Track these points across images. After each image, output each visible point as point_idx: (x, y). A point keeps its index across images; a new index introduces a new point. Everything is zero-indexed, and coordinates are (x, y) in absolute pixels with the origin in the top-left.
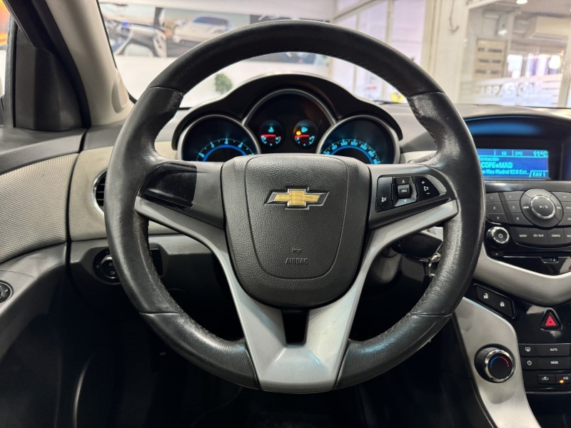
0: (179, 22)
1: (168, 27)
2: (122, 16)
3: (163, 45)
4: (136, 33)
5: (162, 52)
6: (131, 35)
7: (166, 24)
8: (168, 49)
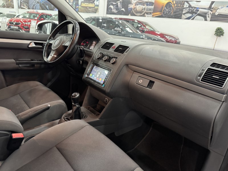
0: (220, 7)
1: (214, 9)
2: (198, 5)
3: (210, 16)
4: (201, 12)
5: (208, 19)
6: (198, 13)
7: (214, 8)
8: (211, 17)
